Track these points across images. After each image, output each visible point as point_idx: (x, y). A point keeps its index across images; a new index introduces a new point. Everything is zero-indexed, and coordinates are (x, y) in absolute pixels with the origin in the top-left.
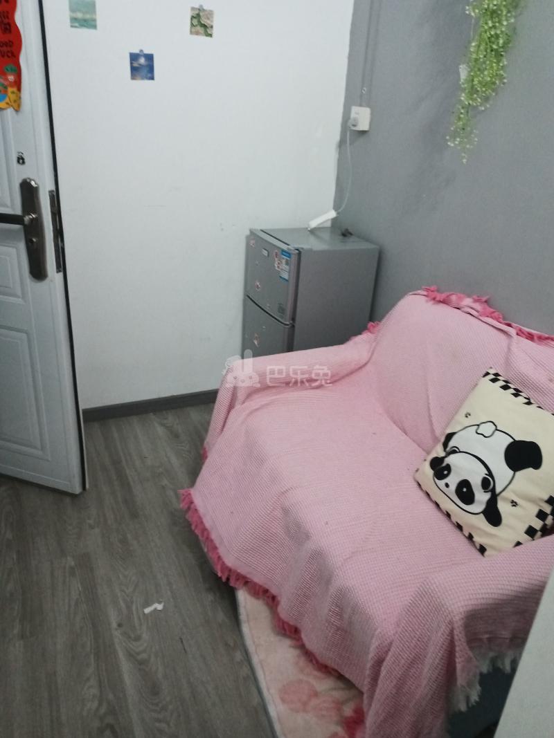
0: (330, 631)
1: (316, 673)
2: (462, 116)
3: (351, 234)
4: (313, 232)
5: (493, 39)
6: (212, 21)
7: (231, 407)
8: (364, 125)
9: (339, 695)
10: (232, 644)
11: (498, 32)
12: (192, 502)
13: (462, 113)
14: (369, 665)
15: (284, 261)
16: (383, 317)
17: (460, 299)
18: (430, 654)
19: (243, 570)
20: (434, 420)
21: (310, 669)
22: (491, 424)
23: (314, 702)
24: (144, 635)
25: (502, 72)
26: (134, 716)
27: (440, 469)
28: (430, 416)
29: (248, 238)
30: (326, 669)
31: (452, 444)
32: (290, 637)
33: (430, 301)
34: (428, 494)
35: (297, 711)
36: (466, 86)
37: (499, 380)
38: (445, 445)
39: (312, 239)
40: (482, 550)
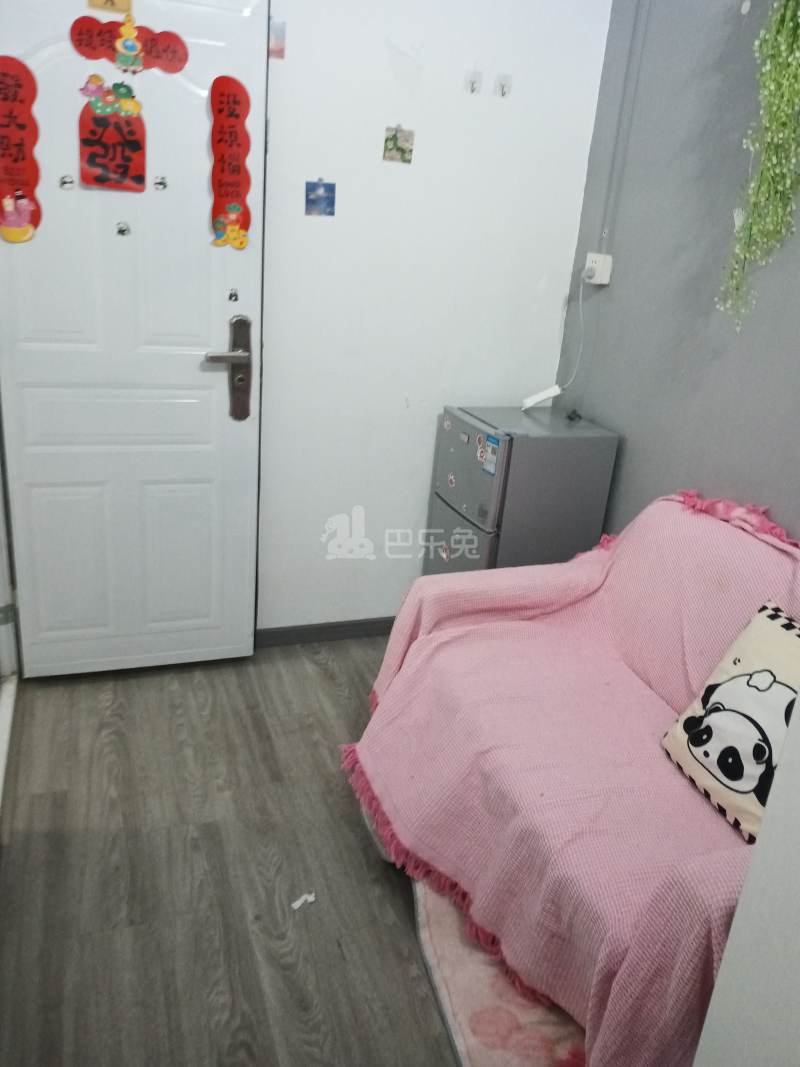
0: (542, 939)
1: (519, 1000)
2: (736, 273)
3: (580, 418)
4: (528, 412)
5: (778, 179)
6: (412, 144)
7: (413, 638)
8: (602, 276)
9: (549, 1031)
10: (406, 953)
11: (785, 171)
12: (356, 762)
13: (735, 269)
14: (595, 980)
15: (490, 450)
16: (622, 528)
17: (729, 508)
18: (677, 966)
19: (425, 855)
20: (690, 668)
21: (511, 993)
22: (769, 674)
23: (517, 1037)
24: (289, 933)
25: (789, 218)
26: (276, 1033)
27: (697, 732)
28: (684, 664)
29: (441, 419)
30: (534, 996)
31: (714, 699)
32: (484, 950)
33: (689, 509)
34: (680, 767)
35: (493, 1046)
36: (741, 235)
37: (780, 616)
38: (705, 700)
39: (526, 421)
40: (752, 840)
